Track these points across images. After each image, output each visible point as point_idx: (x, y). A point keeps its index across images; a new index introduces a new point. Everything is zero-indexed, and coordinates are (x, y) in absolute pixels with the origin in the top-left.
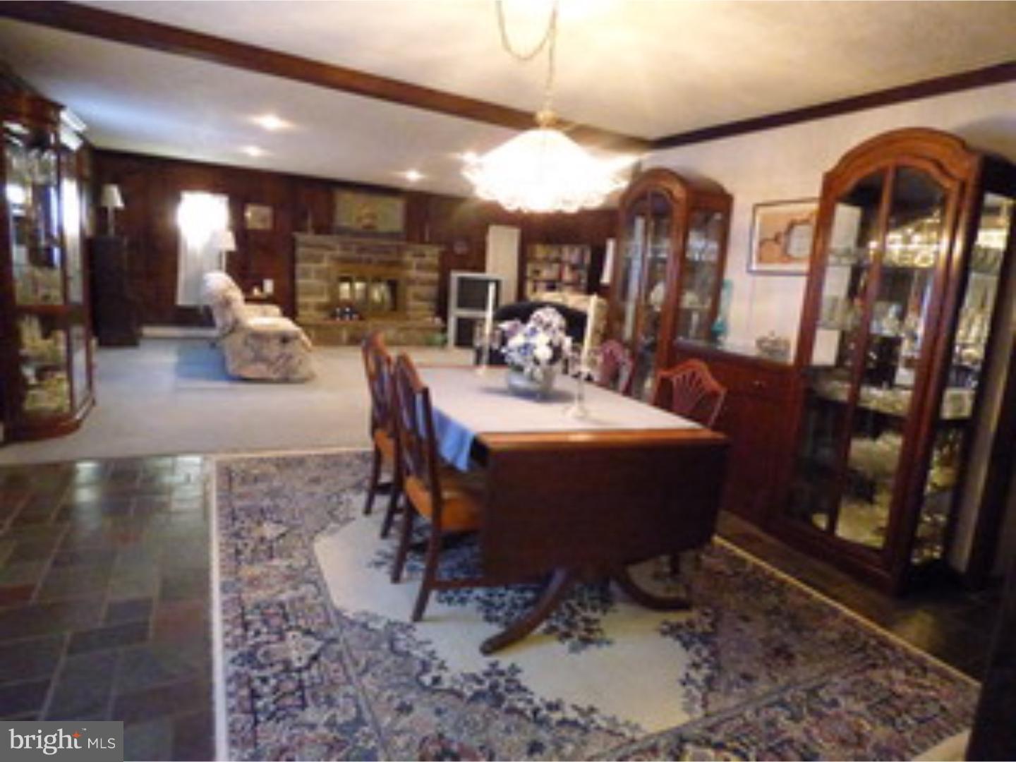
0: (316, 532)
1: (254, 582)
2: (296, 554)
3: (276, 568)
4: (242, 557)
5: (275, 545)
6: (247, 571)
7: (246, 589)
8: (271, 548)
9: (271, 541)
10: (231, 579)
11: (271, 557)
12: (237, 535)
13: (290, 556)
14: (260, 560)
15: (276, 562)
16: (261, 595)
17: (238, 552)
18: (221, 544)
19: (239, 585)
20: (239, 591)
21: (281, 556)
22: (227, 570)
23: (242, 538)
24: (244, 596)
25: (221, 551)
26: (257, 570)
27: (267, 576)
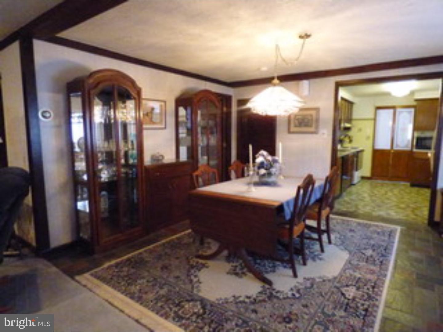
0: (329, 281)
1: (373, 272)
2: (348, 275)
3: (360, 274)
4: (373, 284)
5: (354, 284)
6: (373, 278)
7: (377, 272)
8: (357, 282)
9: (355, 286)
10: (381, 277)
11: (359, 278)
12: (370, 298)
13: (351, 275)
14: (365, 280)
15: (358, 276)
16: (372, 267)
17: (373, 287)
18: (380, 295)
19: (379, 274)
20: (379, 272)
21: (355, 277)
22: (382, 281)
23: (368, 294)
24: (378, 269)
25: (381, 291)
26: (369, 276)
27: (366, 273)
